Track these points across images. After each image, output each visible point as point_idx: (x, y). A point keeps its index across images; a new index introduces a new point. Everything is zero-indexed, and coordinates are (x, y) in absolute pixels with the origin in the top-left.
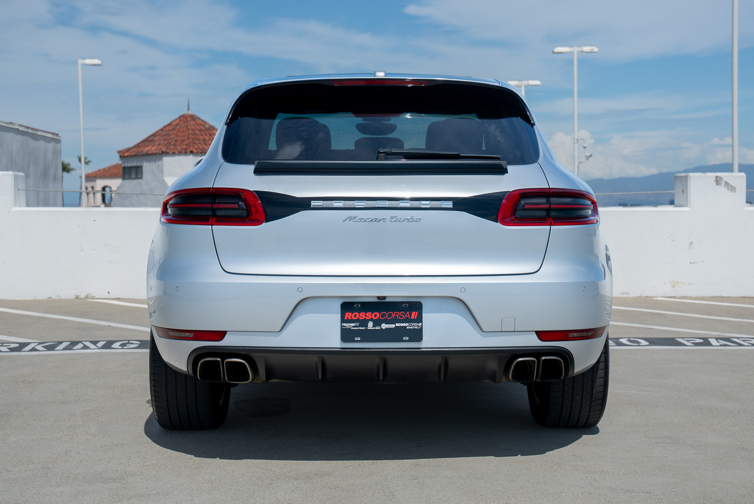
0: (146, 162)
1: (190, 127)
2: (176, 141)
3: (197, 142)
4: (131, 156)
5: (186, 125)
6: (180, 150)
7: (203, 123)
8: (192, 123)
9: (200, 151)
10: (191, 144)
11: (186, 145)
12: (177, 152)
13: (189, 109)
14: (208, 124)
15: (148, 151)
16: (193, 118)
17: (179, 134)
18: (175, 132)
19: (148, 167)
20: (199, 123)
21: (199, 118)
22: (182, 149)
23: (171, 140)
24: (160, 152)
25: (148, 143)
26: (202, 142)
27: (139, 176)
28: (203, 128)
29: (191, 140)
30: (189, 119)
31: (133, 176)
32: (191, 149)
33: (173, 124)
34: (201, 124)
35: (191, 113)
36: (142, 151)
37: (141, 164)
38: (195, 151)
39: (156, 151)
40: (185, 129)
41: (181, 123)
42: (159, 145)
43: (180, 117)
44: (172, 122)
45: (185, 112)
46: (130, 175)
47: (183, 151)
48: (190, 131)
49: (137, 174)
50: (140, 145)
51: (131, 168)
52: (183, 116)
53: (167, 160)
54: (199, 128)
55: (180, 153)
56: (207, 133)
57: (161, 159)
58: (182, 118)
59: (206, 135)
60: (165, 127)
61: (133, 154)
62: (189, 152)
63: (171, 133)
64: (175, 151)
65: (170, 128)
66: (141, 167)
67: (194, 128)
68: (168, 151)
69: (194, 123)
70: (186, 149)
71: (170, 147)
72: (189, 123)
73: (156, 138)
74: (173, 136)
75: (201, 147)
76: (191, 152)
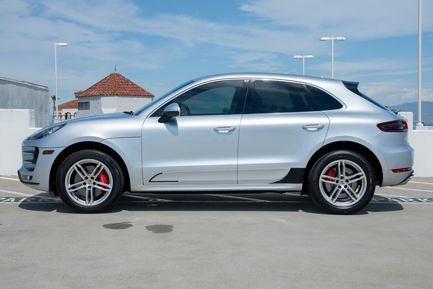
0: (91, 100)
1: (116, 81)
2: (108, 88)
3: (120, 89)
4: (83, 96)
5: (114, 80)
6: (111, 93)
7: (123, 79)
8: (117, 78)
9: (122, 94)
10: (117, 90)
11: (114, 90)
12: (109, 95)
13: (115, 71)
14: (126, 79)
15: (93, 94)
16: (118, 75)
17: (110, 84)
18: (108, 83)
19: (93, 103)
20: (121, 79)
21: (121, 76)
22: (112, 93)
23: (106, 87)
24: (99, 95)
25: (92, 89)
26: (123, 89)
27: (87, 108)
28: (124, 81)
29: (117, 88)
30: (116, 76)
31: (84, 108)
32: (117, 93)
33: (106, 79)
34: (122, 79)
35: (116, 72)
36: (89, 94)
37: (89, 101)
38: (119, 94)
39: (97, 94)
40: (113, 81)
41: (111, 78)
42: (99, 90)
43: (110, 75)
44: (106, 78)
45: (113, 72)
46: (82, 107)
47: (112, 94)
48: (116, 83)
49: (86, 107)
50: (88, 90)
51: (83, 103)
52: (112, 74)
53: (103, 99)
54: (121, 81)
55: (110, 95)
56: (126, 84)
57: (100, 99)
58: (111, 76)
59: (125, 85)
60: (102, 80)
61: (84, 95)
62: (115, 95)
63: (105, 84)
64: (107, 94)
65: (105, 81)
66: (89, 102)
67: (118, 81)
68: (104, 94)
69: (119, 78)
70: (113, 93)
71: (105, 92)
72: (116, 78)
73: (97, 87)
74: (106, 86)
75: (122, 92)
76: (117, 94)
